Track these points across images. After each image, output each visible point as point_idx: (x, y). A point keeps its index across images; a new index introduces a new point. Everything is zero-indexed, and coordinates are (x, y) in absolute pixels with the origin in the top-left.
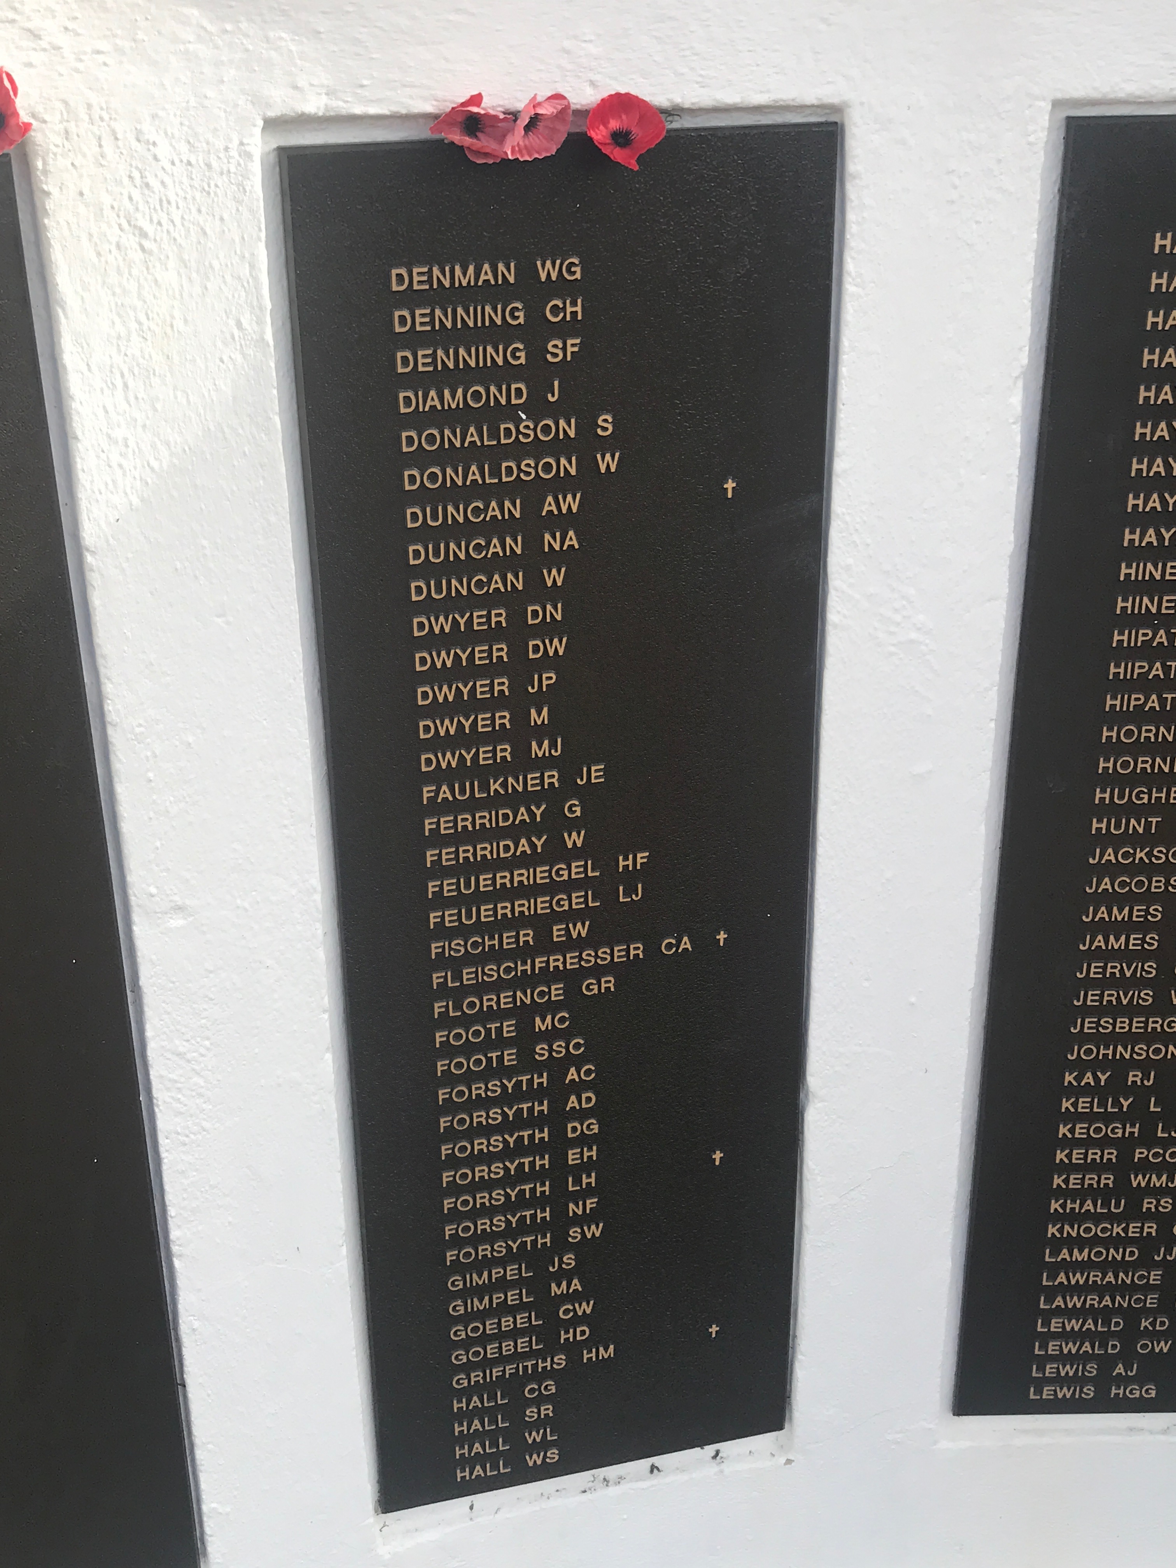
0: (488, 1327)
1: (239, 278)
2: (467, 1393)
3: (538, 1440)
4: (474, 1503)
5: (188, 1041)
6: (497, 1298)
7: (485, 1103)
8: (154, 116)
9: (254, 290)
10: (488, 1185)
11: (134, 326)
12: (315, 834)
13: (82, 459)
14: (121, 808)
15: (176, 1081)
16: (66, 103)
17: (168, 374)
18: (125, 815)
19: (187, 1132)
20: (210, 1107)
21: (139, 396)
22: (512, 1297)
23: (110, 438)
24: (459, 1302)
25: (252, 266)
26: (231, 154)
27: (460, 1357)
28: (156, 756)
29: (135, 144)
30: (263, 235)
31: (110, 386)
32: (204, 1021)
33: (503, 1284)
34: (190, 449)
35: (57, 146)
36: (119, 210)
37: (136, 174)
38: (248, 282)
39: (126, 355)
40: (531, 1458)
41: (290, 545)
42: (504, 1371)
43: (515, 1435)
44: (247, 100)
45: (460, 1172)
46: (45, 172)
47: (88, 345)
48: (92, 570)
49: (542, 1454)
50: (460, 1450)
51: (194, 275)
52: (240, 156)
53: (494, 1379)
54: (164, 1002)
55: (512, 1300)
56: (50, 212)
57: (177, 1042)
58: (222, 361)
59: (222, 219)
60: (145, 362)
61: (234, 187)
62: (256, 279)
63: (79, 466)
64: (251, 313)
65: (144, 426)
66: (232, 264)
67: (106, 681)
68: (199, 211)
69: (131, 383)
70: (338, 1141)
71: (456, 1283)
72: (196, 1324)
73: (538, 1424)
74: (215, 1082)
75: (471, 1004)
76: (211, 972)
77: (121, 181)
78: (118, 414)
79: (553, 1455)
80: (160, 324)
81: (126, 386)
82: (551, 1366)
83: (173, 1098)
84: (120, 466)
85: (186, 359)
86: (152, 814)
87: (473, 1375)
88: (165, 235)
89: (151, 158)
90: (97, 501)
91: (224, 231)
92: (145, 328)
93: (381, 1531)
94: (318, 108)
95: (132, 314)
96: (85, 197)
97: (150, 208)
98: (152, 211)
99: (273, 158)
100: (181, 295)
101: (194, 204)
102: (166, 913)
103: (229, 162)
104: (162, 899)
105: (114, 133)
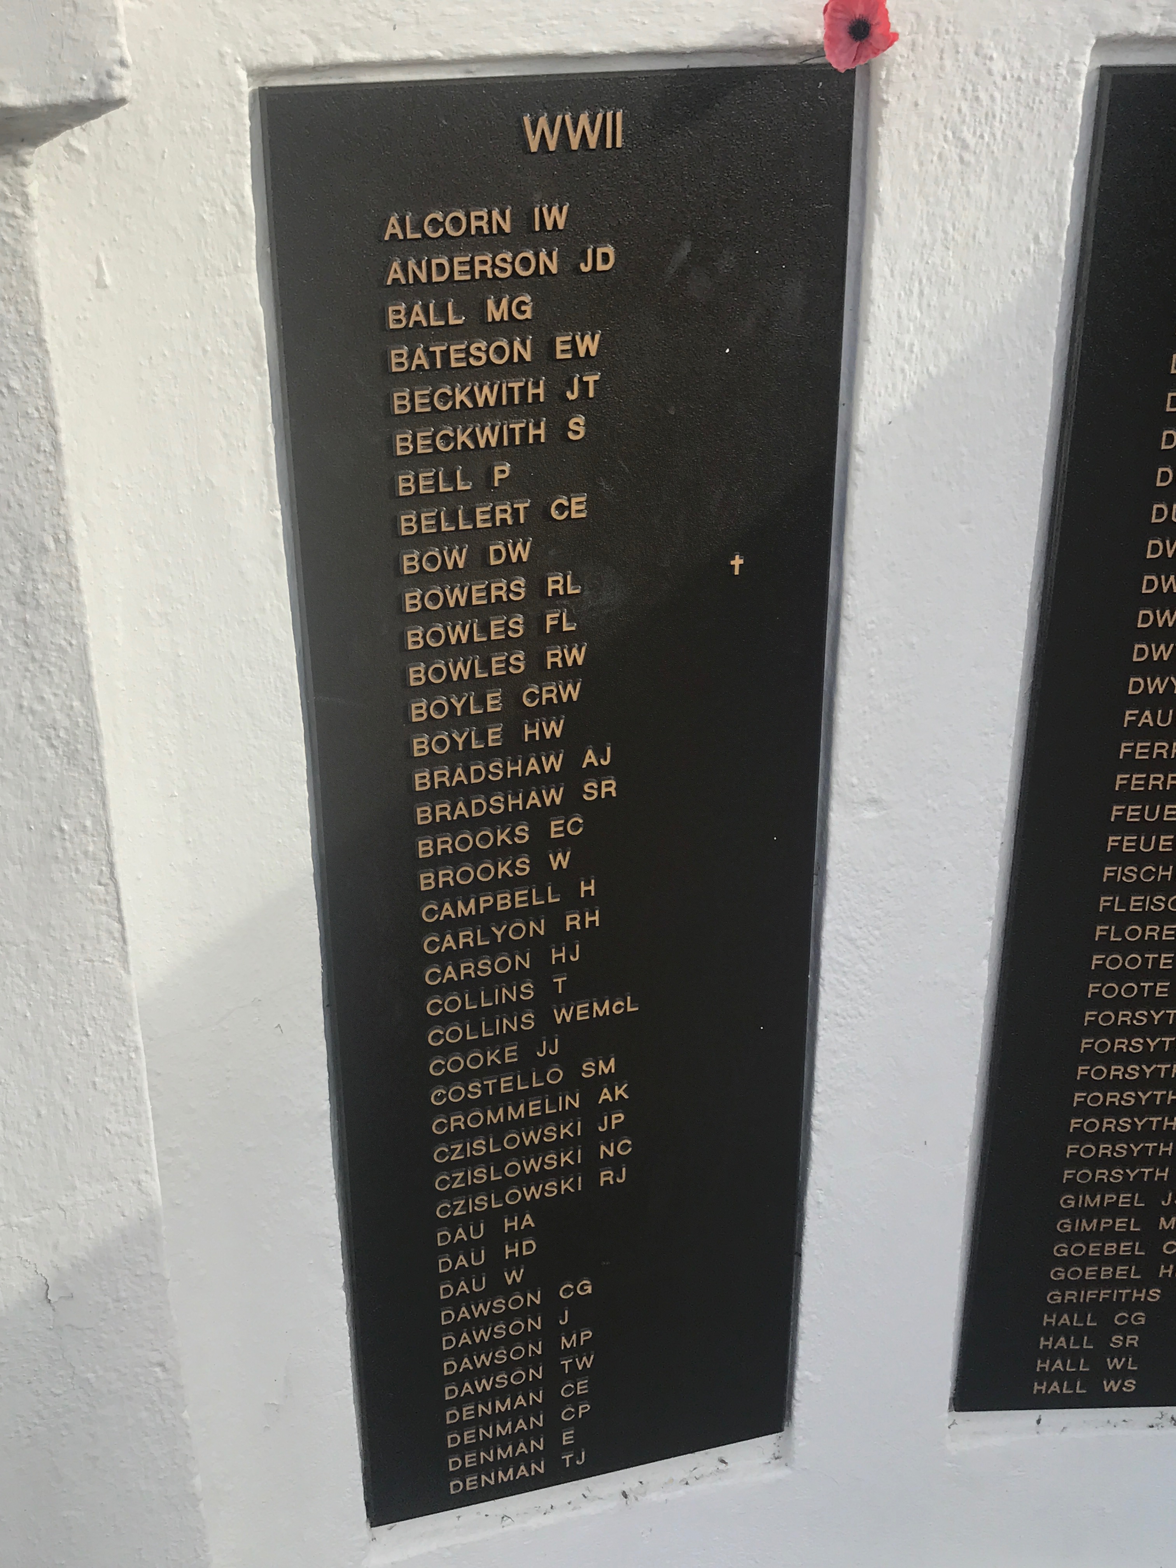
0: (1091, 1249)
1: (1045, 193)
2: (1059, 1309)
3: (1118, 1367)
4: (1042, 1418)
5: (861, 928)
6: (1105, 1223)
7: (1128, 1031)
8: (996, 31)
9: (1057, 206)
10: (1116, 1111)
11: (940, 235)
12: (1012, 745)
13: (870, 361)
14: (841, 700)
15: (843, 965)
16: (918, 16)
17: (962, 284)
18: (843, 706)
19: (845, 1014)
20: (869, 994)
21: (932, 303)
22: (1119, 1224)
23: (898, 343)
24: (1068, 1221)
25: (1059, 182)
26: (1060, 71)
27: (1058, 1274)
28: (880, 653)
29: (972, 56)
30: (1075, 152)
31: (908, 293)
32: (877, 912)
33: (1113, 1211)
34: (968, 358)
35: (902, 56)
36: (947, 121)
37: (969, 88)
38: (1053, 198)
39: (927, 263)
40: (1108, 1384)
41: (1043, 458)
42: (1098, 1295)
43: (1097, 1359)
44: (1085, 18)
45: (1092, 1095)
46: (888, 82)
47: (896, 251)
48: (858, 470)
49: (1119, 1382)
50: (1041, 1364)
51: (1004, 189)
52: (1068, 73)
53: (1087, 1300)
54: (846, 888)
55: (1119, 1227)
56: (885, 120)
57: (851, 928)
58: (1014, 273)
59: (1040, 135)
60: (943, 271)
61: (1057, 104)
62: (1061, 195)
63: (866, 368)
64: (1050, 228)
65: (931, 333)
66: (1041, 179)
67: (850, 577)
68: (1020, 126)
69: (926, 291)
70: (980, 1047)
71: (1068, 1201)
72: (822, 1198)
73: (1122, 1352)
74: (878, 972)
75: (1134, 932)
76: (892, 866)
77: (955, 93)
78: (910, 320)
79: (1130, 1385)
80: (964, 234)
81: (921, 293)
82: (1146, 1298)
83: (838, 980)
84: (903, 370)
85: (981, 270)
86: (867, 708)
87: (1067, 1293)
88: (984, 149)
89: (985, 72)
90: (876, 403)
91: (1039, 146)
92: (950, 238)
93: (949, 1427)
94: (1151, 29)
95: (940, 223)
96: (919, 107)
97: (975, 121)
98: (977, 123)
99: (1096, 74)
100: (988, 208)
101: (1016, 119)
102: (862, 804)
103: (1056, 80)
104: (860, 790)
105: (956, 45)
